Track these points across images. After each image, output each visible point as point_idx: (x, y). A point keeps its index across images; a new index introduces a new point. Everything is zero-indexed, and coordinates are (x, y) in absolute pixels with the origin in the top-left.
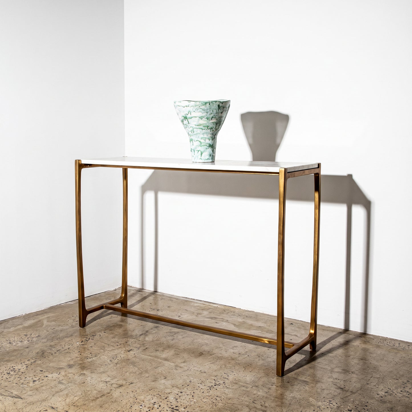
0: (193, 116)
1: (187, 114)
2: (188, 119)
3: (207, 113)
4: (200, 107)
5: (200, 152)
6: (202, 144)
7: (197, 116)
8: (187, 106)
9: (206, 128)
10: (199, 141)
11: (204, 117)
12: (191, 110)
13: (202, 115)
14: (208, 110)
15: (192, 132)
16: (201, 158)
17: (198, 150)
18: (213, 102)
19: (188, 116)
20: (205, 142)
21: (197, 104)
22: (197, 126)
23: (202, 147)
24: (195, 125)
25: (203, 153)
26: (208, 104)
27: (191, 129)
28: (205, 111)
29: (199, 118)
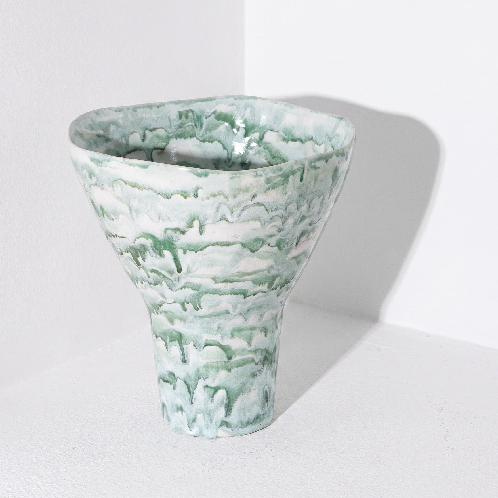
0: (214, 240)
1: (177, 230)
2: (180, 252)
3: (284, 219)
4: (254, 196)
5: (221, 394)
6: (236, 359)
7: (231, 240)
8: (185, 195)
9: (264, 287)
10: (222, 347)
11: (269, 241)
12: (209, 213)
13: (257, 235)
14: (293, 207)
15: (189, 306)
16: (226, 420)
17: (214, 385)
18: (318, 164)
19: (181, 240)
20: (250, 345)
21: (242, 186)
22: (224, 281)
23: (234, 370)
24: (215, 279)
25: (235, 398)
26: (294, 180)
27: (188, 292)
28: (275, 213)
29: (244, 245)
